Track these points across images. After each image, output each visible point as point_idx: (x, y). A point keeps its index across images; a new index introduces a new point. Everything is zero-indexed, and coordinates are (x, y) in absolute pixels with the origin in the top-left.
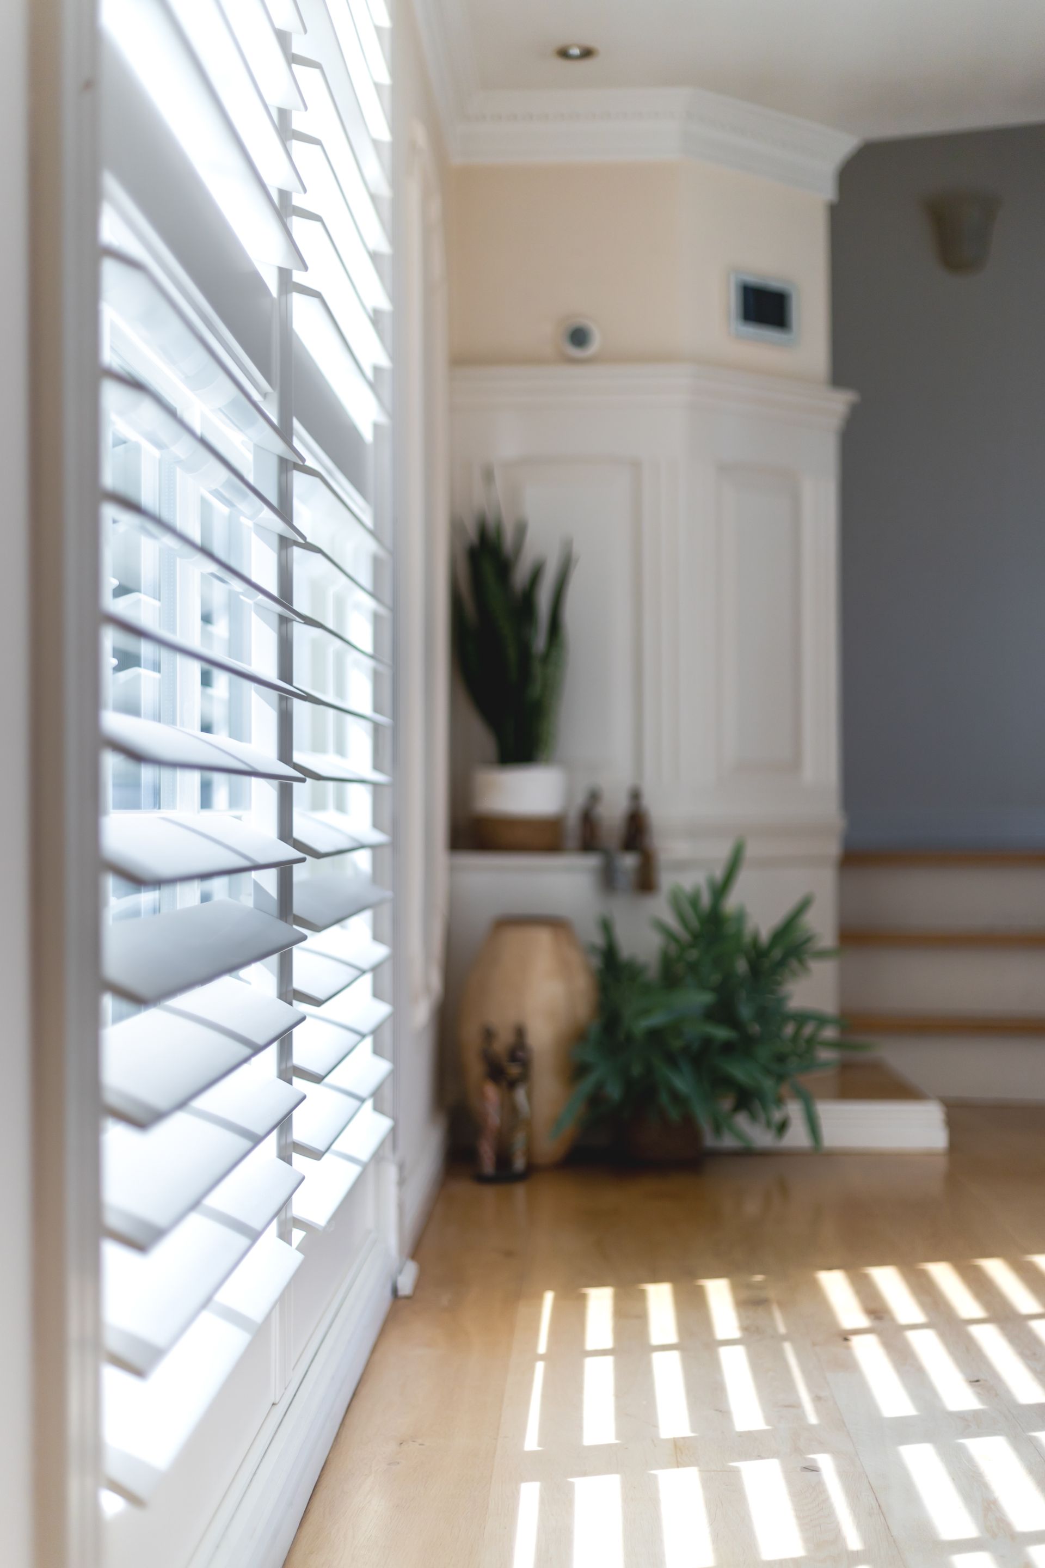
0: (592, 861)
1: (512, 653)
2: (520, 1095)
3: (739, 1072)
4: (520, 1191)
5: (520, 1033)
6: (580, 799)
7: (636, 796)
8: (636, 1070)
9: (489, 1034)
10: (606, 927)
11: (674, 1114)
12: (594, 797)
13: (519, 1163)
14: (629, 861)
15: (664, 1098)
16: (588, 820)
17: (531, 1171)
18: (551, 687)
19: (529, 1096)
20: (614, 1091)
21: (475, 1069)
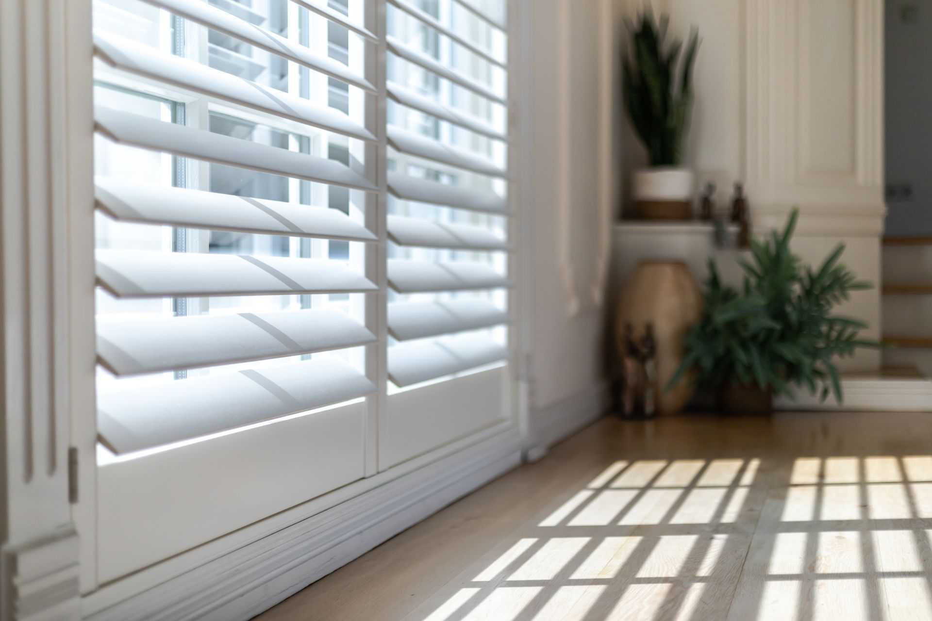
0: (708, 228)
1: (656, 97)
2: (649, 366)
3: (789, 352)
4: (649, 427)
5: (650, 329)
6: (702, 189)
7: (739, 188)
8: (721, 350)
9: (629, 328)
10: (712, 265)
11: (746, 379)
12: (711, 188)
13: (649, 408)
14: (732, 229)
15: (740, 370)
16: (706, 202)
17: (658, 414)
18: (683, 120)
19: (657, 367)
20: (707, 363)
21: (622, 348)
